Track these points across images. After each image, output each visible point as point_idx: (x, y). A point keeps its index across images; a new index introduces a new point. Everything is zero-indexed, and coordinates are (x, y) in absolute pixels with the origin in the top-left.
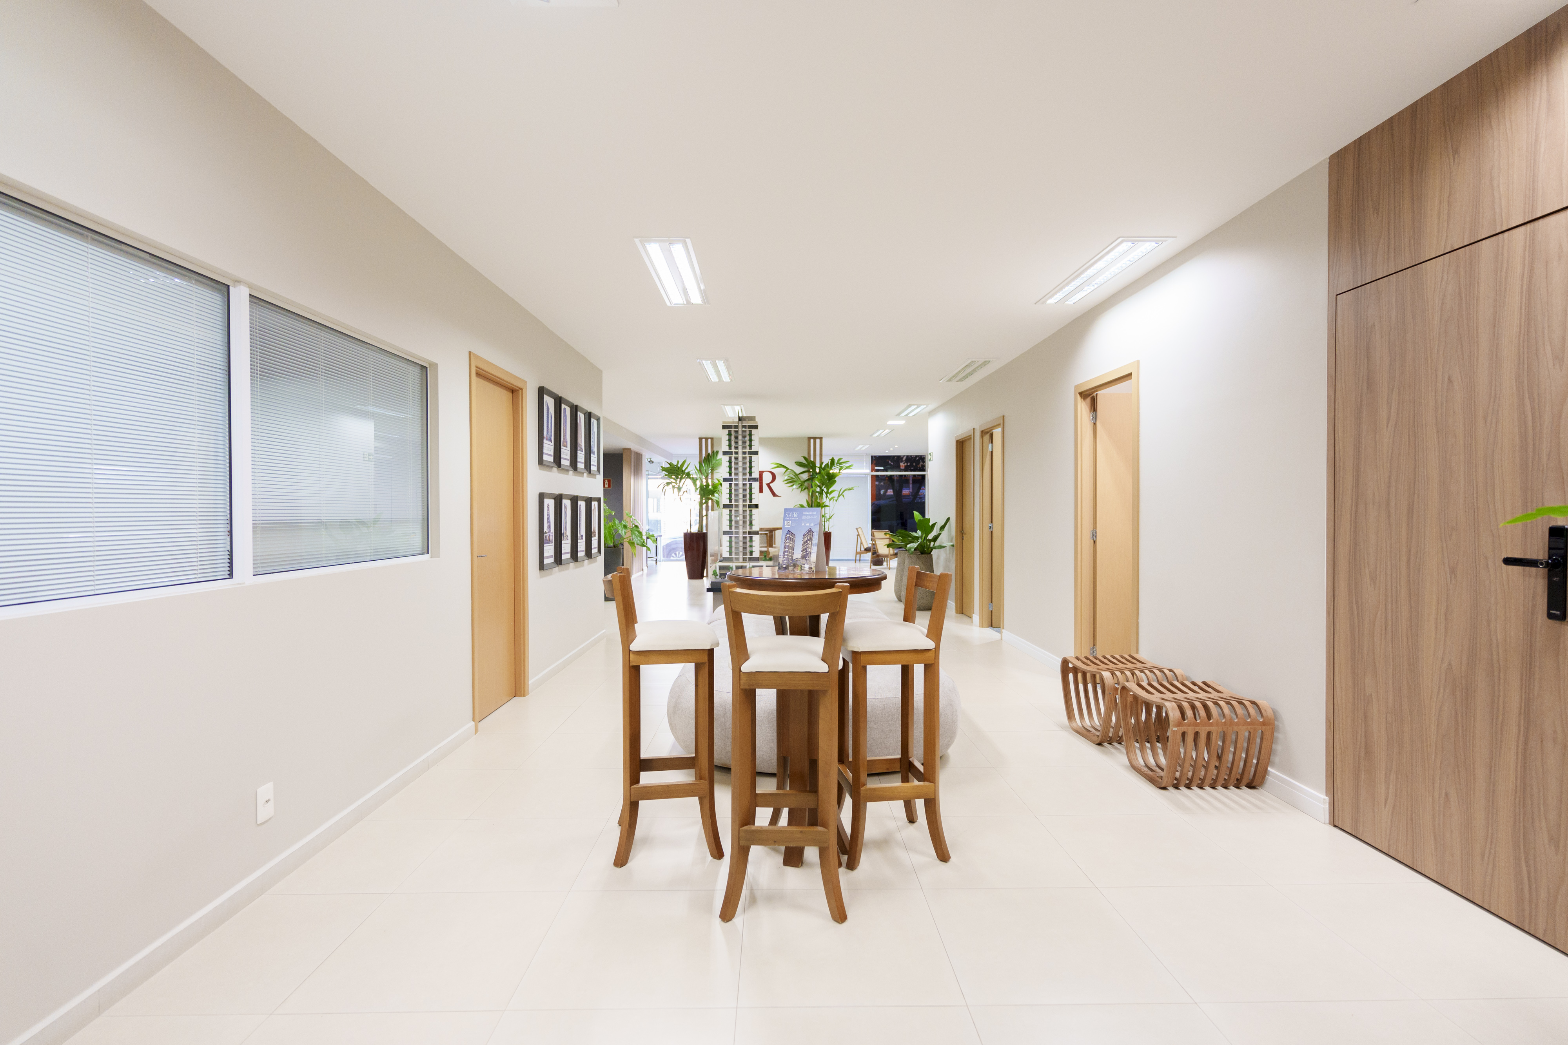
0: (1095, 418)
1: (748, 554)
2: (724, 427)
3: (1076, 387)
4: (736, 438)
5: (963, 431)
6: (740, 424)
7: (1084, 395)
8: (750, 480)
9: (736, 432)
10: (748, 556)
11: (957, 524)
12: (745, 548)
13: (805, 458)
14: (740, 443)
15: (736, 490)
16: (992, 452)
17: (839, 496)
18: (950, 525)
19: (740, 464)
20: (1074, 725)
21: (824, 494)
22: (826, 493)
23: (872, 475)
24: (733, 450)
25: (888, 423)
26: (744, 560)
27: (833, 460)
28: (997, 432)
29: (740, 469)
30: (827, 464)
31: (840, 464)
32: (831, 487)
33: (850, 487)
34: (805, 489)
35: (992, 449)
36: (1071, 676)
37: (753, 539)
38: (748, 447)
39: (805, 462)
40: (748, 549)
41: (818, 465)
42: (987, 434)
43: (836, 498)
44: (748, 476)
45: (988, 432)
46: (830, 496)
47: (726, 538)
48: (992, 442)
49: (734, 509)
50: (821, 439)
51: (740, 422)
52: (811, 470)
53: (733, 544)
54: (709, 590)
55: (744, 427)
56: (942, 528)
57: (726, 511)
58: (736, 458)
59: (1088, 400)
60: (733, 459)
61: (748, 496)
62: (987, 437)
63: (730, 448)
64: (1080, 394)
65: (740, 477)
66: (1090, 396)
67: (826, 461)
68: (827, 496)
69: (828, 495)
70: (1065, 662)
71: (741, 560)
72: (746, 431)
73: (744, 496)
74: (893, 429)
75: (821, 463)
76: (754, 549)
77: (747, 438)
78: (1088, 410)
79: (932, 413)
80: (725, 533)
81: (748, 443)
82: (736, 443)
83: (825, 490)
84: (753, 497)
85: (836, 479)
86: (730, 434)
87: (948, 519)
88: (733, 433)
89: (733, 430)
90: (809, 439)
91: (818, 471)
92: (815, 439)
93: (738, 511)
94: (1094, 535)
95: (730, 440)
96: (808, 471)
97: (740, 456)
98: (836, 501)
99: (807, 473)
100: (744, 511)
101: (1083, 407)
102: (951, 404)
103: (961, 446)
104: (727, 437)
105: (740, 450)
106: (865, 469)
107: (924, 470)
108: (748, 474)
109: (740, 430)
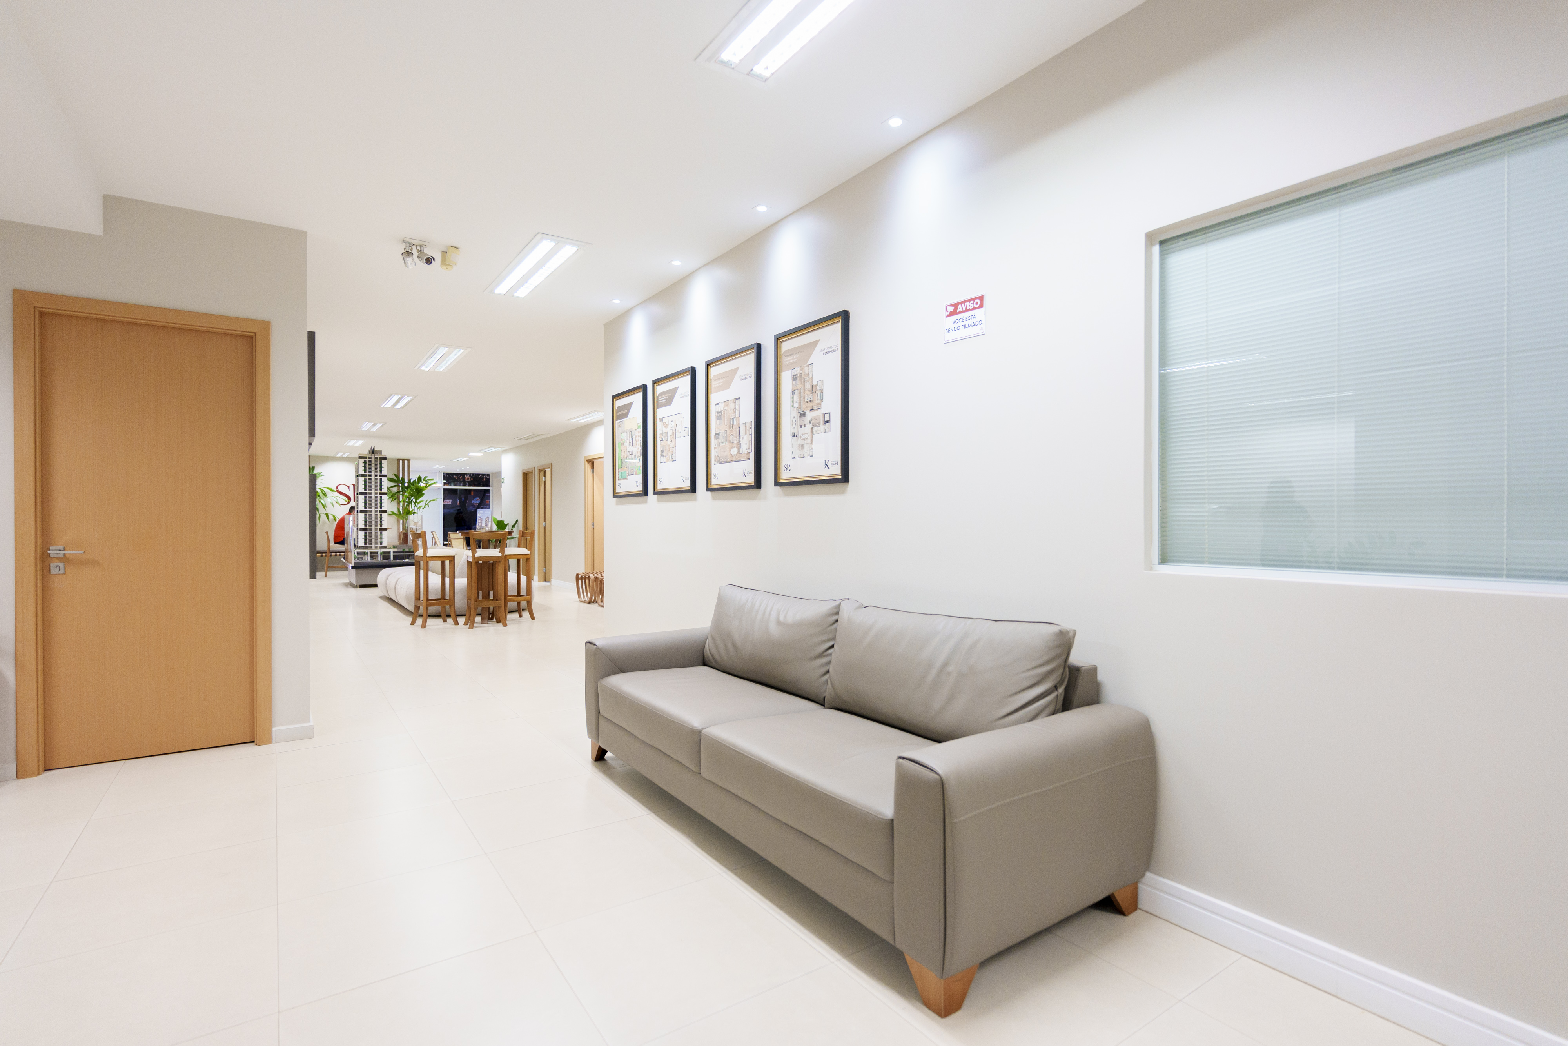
0: (593, 472)
1: (379, 543)
2: (360, 458)
3: (585, 457)
4: (370, 465)
5: (527, 467)
6: (373, 456)
7: (588, 461)
8: (380, 494)
9: (370, 461)
10: (379, 545)
11: (523, 523)
12: (377, 540)
13: (395, 475)
14: (373, 469)
15: (370, 501)
16: (545, 482)
17: (425, 505)
18: (518, 525)
19: (373, 483)
20: (581, 600)
21: (413, 503)
22: (415, 503)
23: (444, 490)
24: (367, 473)
25: (470, 455)
26: (376, 547)
27: (419, 478)
28: (548, 471)
29: (373, 487)
30: (415, 480)
31: (426, 481)
32: (419, 498)
33: (435, 499)
34: (395, 499)
35: (545, 480)
36: (580, 581)
37: (383, 534)
38: (379, 472)
39: (395, 478)
40: (379, 540)
41: (406, 480)
42: (543, 471)
43: (423, 507)
44: (379, 491)
45: (542, 470)
46: (418, 506)
47: (362, 533)
48: (545, 476)
49: (368, 513)
50: (409, 461)
51: (373, 455)
52: (400, 485)
53: (368, 537)
54: (353, 567)
55: (376, 458)
56: (513, 526)
57: (362, 515)
58: (370, 479)
59: (590, 463)
60: (367, 480)
61: (379, 505)
62: (542, 473)
63: (365, 472)
64: (587, 460)
65: (373, 491)
66: (591, 462)
67: (414, 478)
68: (415, 505)
69: (417, 504)
70: (577, 575)
71: (373, 547)
72: (377, 461)
73: (376, 504)
74: (471, 458)
75: (409, 480)
76: (383, 540)
77: (379, 465)
78: (590, 468)
79: (504, 451)
80: (362, 529)
81: (379, 469)
82: (370, 468)
83: (414, 500)
84: (383, 505)
85: (423, 492)
86: (365, 462)
87: (517, 521)
88: (367, 462)
89: (367, 460)
90: (399, 460)
91: (406, 485)
92: (403, 460)
93: (371, 514)
94: (593, 525)
95: (365, 467)
96: (398, 486)
97: (373, 477)
98: (423, 509)
99: (397, 487)
100: (376, 514)
101: (588, 466)
102: (517, 449)
103: (526, 476)
104: (363, 465)
105: (373, 474)
106: (439, 484)
107: (488, 485)
108: (379, 490)
109: (373, 460)
